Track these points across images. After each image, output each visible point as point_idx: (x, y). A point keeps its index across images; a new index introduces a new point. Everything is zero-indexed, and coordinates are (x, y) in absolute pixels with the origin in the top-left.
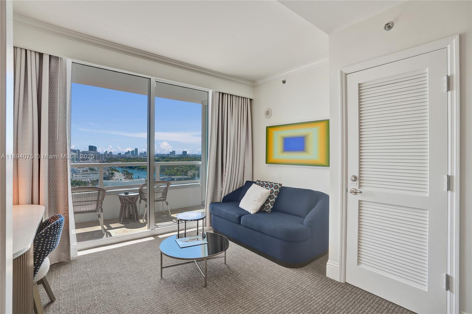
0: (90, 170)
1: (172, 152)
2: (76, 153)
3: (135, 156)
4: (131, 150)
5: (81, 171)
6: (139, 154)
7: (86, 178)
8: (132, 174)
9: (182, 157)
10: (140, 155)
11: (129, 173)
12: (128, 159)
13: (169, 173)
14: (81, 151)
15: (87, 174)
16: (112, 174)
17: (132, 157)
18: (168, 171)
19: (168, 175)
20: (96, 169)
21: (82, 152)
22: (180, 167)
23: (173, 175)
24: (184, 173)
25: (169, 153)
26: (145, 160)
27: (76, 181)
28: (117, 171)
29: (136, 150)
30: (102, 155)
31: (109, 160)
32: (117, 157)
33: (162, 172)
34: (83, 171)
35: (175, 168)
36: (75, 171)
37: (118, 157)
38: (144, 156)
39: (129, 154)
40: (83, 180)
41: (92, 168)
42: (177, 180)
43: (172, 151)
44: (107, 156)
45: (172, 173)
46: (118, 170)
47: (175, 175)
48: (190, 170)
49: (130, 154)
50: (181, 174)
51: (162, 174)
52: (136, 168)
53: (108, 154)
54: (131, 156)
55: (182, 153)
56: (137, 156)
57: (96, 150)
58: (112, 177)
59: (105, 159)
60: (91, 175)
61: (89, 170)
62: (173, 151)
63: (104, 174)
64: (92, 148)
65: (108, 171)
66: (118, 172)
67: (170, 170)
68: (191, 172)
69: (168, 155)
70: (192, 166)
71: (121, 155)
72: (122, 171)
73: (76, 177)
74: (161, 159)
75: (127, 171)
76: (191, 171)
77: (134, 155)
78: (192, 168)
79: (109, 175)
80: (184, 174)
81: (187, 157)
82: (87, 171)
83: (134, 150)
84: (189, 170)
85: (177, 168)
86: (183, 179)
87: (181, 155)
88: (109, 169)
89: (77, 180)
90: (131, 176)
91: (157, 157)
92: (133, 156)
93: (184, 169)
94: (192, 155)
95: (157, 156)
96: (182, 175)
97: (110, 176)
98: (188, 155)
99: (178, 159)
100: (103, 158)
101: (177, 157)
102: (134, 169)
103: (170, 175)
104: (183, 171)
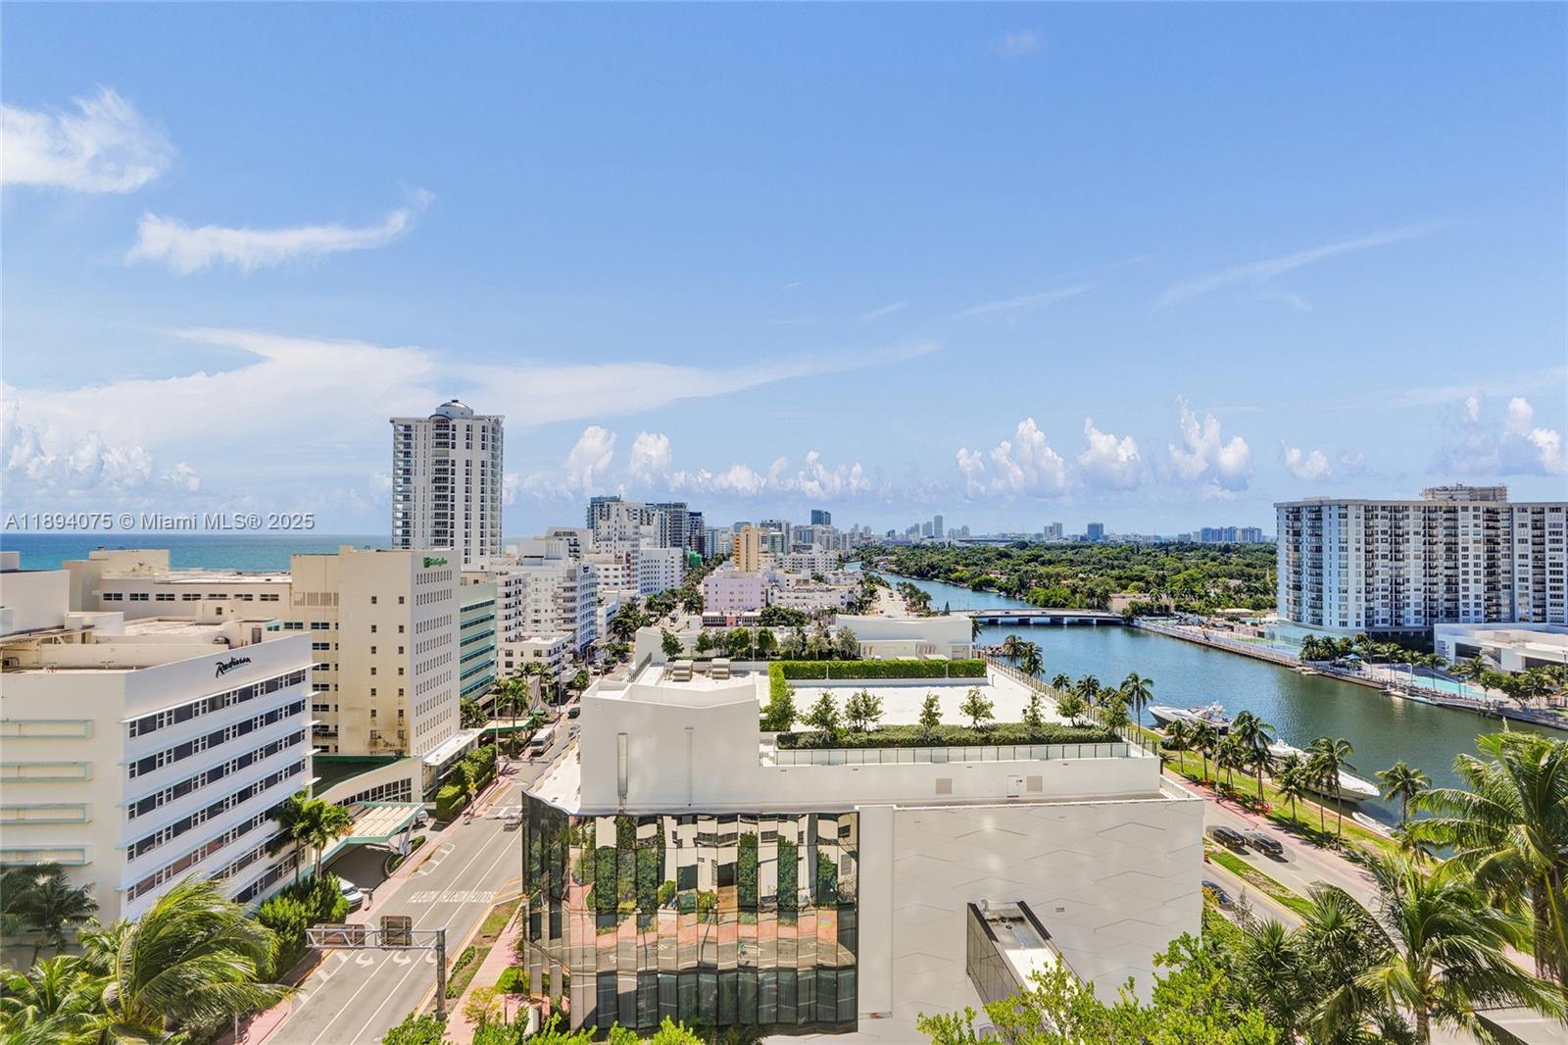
0: (814, 581)
1: (1051, 528)
2: (781, 530)
3: (934, 540)
4: (922, 522)
5: (793, 583)
6: (945, 534)
7: (805, 601)
8: (928, 598)
9: (1088, 543)
10: (949, 536)
11: (918, 592)
12: (914, 548)
13: (1042, 597)
14: (792, 526)
15: (808, 591)
16: (872, 592)
17: (927, 542)
18: (1038, 589)
19: (1038, 604)
20: (831, 576)
21: (796, 527)
22: (1082, 579)
23: (1055, 606)
24: (1095, 600)
25: (1042, 532)
26: (965, 551)
27: (780, 609)
28: (883, 585)
29: (939, 520)
30: (844, 536)
31: (863, 551)
32: (884, 541)
33: (1020, 593)
34: (798, 581)
35: (1064, 582)
36: (778, 581)
37: (888, 543)
38: (961, 541)
39: (918, 531)
40: (796, 608)
41: (820, 574)
42: (1071, 625)
43: (1051, 525)
44: (857, 539)
45: (1054, 599)
46: (889, 581)
47: (1063, 606)
48: (1118, 589)
49: (921, 533)
50: (1087, 604)
51: (1021, 599)
52: (938, 578)
53: (861, 535)
54: (922, 539)
55: (1086, 532)
56: (940, 540)
57: (830, 523)
58: (871, 601)
59: (854, 547)
60: (817, 595)
61: (813, 578)
62: (1054, 524)
63: (850, 592)
64: (819, 517)
65: (861, 582)
66: (888, 586)
67: (1047, 588)
68: (1124, 597)
69: (1039, 536)
70: (1126, 578)
71: (894, 537)
72: (898, 584)
73: (781, 598)
74: (1014, 550)
75: (911, 586)
76: (1122, 594)
77: (932, 537)
78: (1124, 582)
79: (863, 596)
80: (1096, 604)
81: (1103, 546)
82: (806, 582)
83: (933, 521)
84: (1115, 592)
85: (1070, 581)
86: (1095, 622)
87: (1083, 538)
88: (864, 580)
89: (782, 607)
90: (925, 603)
91: (1003, 545)
92: (931, 540)
93: (1097, 585)
94: (1123, 536)
95: (1001, 541)
96: (1090, 607)
97: (866, 598)
98: (1106, 537)
99: (1074, 551)
100: (848, 546)
101: (1070, 542)
102: (931, 579)
103: (1046, 605)
104: (1092, 594)
